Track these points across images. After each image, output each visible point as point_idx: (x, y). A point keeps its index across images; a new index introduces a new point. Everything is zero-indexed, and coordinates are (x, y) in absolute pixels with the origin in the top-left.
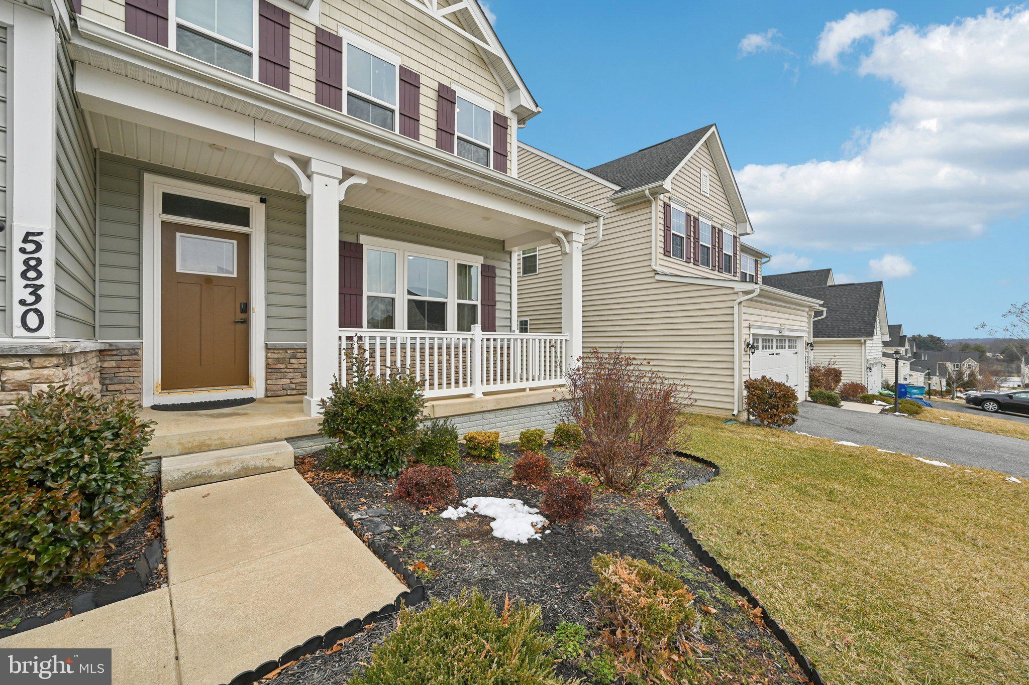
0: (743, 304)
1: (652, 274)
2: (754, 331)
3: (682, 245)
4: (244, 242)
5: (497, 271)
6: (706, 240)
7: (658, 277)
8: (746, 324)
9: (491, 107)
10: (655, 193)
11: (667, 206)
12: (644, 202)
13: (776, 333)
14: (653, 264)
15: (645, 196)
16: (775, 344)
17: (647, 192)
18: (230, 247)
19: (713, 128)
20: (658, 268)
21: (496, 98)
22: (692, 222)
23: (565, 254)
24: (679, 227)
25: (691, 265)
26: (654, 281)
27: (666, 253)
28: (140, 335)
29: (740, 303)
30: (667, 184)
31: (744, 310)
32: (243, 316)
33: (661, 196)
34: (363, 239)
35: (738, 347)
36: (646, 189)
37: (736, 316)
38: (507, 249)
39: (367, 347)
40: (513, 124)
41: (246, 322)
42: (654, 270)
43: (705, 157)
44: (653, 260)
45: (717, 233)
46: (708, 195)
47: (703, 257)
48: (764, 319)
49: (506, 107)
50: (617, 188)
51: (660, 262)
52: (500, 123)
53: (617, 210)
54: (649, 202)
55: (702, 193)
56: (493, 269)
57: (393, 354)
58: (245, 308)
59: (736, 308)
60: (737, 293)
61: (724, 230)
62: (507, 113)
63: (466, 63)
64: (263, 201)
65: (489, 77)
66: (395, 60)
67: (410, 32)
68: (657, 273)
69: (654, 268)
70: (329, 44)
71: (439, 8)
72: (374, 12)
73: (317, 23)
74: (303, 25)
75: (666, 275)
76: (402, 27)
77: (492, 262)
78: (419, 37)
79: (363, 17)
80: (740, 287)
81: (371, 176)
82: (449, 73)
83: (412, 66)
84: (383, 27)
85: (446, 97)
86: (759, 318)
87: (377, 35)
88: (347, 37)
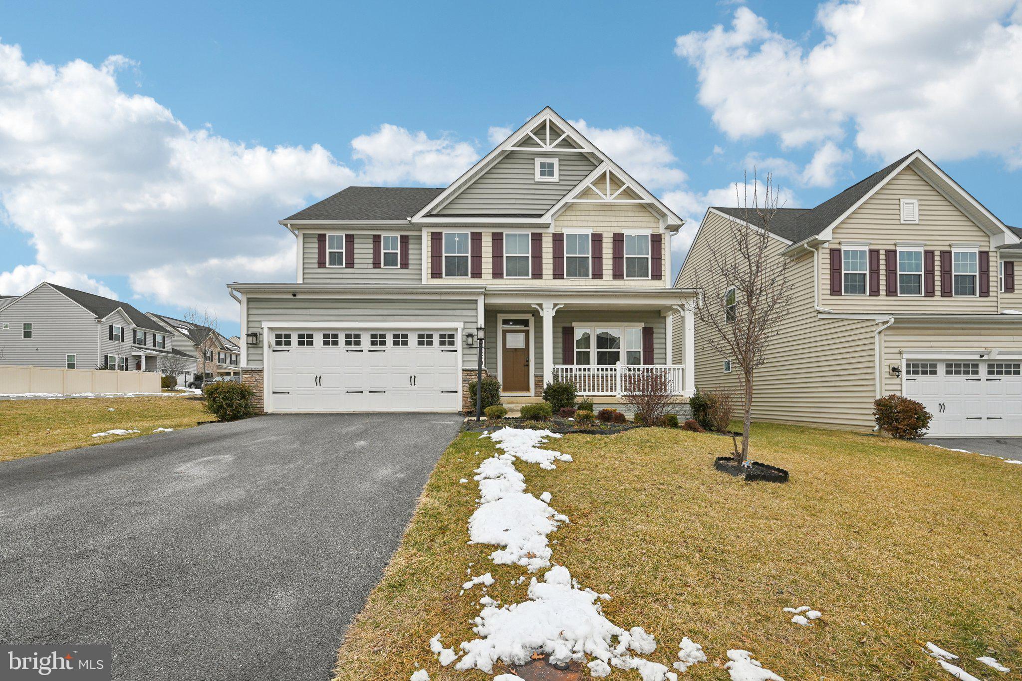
1: (815, 314)
3: (863, 282)
4: (527, 333)
5: (655, 330)
6: (912, 268)
7: (820, 316)
8: (896, 351)
9: (648, 232)
10: (815, 245)
11: (834, 252)
12: (807, 254)
14: (816, 305)
15: (806, 248)
16: (983, 369)
17: (808, 245)
18: (522, 336)
19: (917, 155)
20: (820, 309)
21: (653, 225)
22: (882, 256)
23: (683, 317)
24: (856, 266)
25: (881, 297)
26: (817, 320)
27: (835, 292)
28: (497, 372)
29: (880, 332)
30: (825, 235)
32: (527, 363)
33: (823, 245)
34: (574, 324)
35: (880, 371)
36: (805, 243)
37: (877, 346)
38: (662, 314)
39: (573, 376)
40: (666, 236)
41: (528, 366)
42: (817, 310)
43: (913, 185)
44: (816, 301)
45: (937, 257)
46: (917, 222)
47: (906, 285)
49: (660, 228)
50: (790, 243)
51: (823, 303)
52: (656, 239)
54: (812, 252)
55: (902, 222)
56: (652, 329)
57: (589, 380)
58: (528, 361)
59: (877, 337)
60: (877, 324)
61: (955, 250)
62: (662, 231)
63: (631, 214)
64: (533, 316)
65: (648, 214)
66: (589, 232)
67: (597, 213)
68: (819, 312)
69: (817, 308)
70: (558, 239)
71: (611, 195)
72: (578, 213)
73: (553, 232)
74: (548, 235)
75: (829, 313)
76: (593, 213)
77: (648, 325)
78: (602, 213)
79: (573, 218)
80: (879, 319)
81: (564, 304)
82: (620, 224)
83: (598, 230)
84: (583, 218)
85: (618, 239)
86: (928, 344)
87: (580, 224)
88: (566, 231)
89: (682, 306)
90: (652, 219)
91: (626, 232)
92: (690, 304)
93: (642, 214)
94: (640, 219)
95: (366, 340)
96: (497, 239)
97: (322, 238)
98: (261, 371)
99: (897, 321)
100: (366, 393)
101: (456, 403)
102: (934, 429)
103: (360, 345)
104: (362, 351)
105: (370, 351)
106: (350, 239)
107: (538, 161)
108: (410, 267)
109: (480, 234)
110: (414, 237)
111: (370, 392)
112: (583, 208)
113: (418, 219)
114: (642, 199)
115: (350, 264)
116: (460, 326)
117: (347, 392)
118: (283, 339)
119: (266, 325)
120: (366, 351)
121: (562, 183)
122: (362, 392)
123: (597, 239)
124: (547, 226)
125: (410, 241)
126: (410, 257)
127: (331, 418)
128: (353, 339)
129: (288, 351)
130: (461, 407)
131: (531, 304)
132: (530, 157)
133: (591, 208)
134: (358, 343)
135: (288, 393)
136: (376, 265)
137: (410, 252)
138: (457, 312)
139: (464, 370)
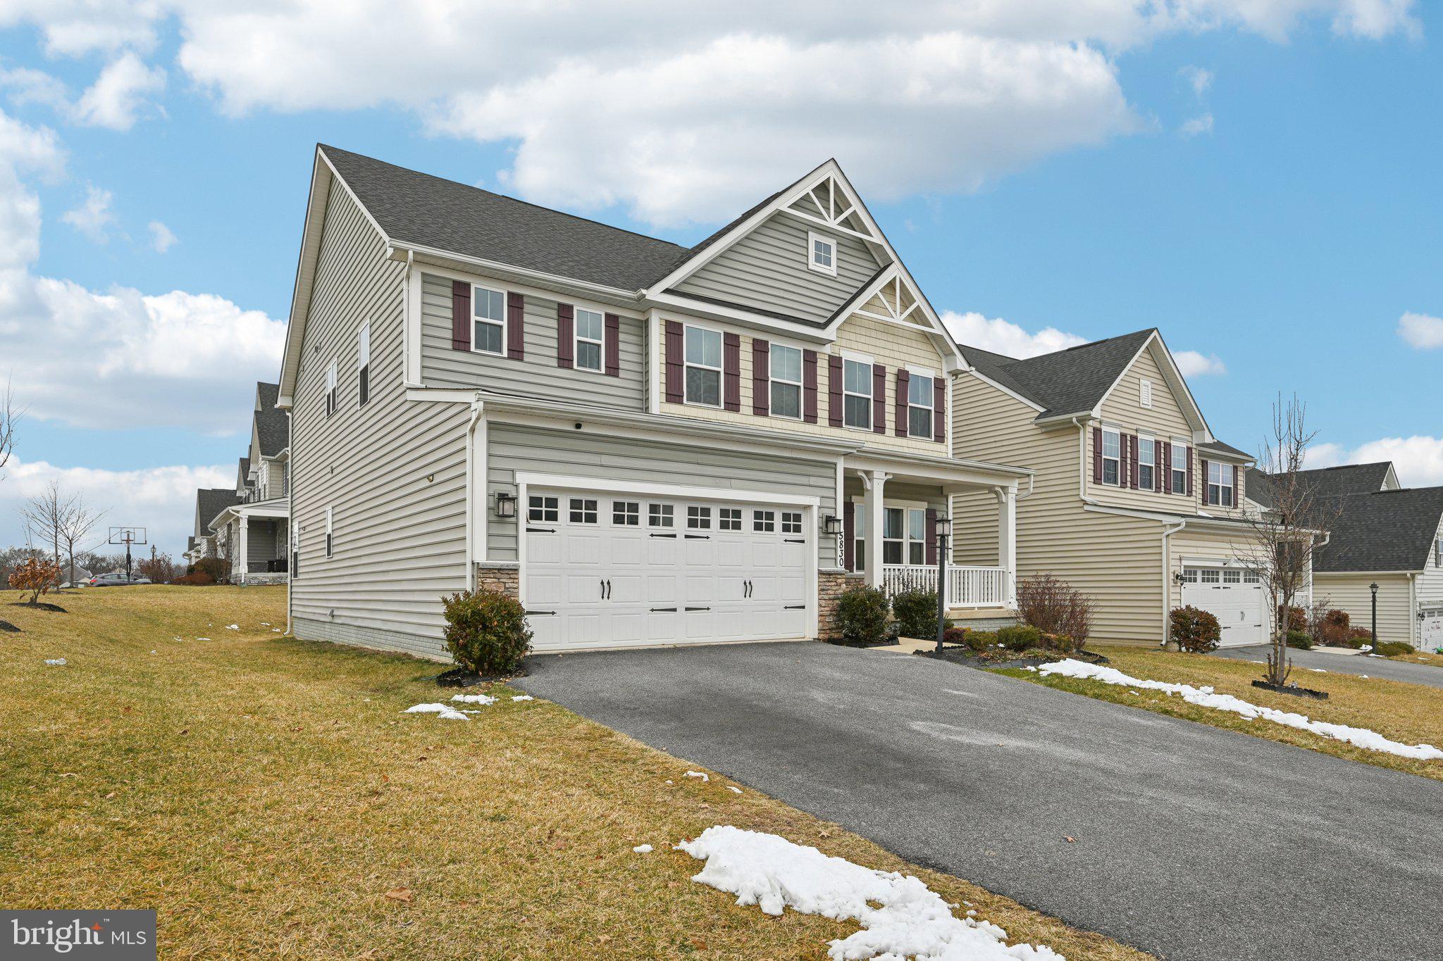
0: (1170, 537)
1: (1081, 504)
2: (1185, 563)
3: (1116, 470)
5: (938, 513)
6: (1146, 458)
7: (1086, 508)
8: (1177, 556)
9: (931, 374)
10: (1083, 421)
11: (1097, 432)
12: (1072, 429)
13: (1221, 565)
14: (1081, 493)
15: (1072, 422)
16: (1221, 577)
17: (1074, 420)
19: (1155, 333)
20: (1088, 499)
21: (936, 365)
22: (1129, 443)
23: (1000, 502)
24: (1111, 452)
25: (1128, 490)
26: (1083, 511)
27: (1097, 480)
29: (1168, 536)
30: (1096, 412)
31: (1172, 542)
33: (1091, 422)
34: (854, 499)
35: (1167, 579)
36: (1074, 416)
37: (1164, 548)
38: (945, 493)
40: (949, 384)
42: (1083, 500)
43: (1148, 365)
44: (1082, 489)
45: (1162, 449)
46: (1150, 407)
47: (1142, 478)
48: (1200, 550)
49: (945, 371)
50: (1042, 410)
51: (1088, 491)
52: (940, 385)
53: (1043, 433)
54: (1078, 429)
55: (1142, 406)
56: (934, 512)
59: (1164, 540)
60: (1165, 526)
61: (1173, 443)
62: (945, 376)
63: (914, 344)
65: (931, 349)
66: (870, 361)
67: (879, 335)
68: (1085, 503)
69: (1083, 497)
70: (835, 363)
71: (901, 313)
72: (858, 330)
73: (829, 353)
74: (822, 356)
75: (1095, 505)
76: (873, 334)
77: (933, 506)
78: (884, 336)
79: (853, 337)
80: (1167, 520)
81: (894, 474)
82: (902, 356)
83: (881, 361)
84: (863, 339)
85: (902, 377)
86: (1194, 550)
87: (860, 347)
88: (846, 355)
89: (1003, 488)
90: (935, 357)
91: (912, 370)
92: (1013, 487)
93: (924, 347)
94: (922, 353)
95: (680, 516)
96: (760, 349)
97: (461, 291)
98: (516, 570)
99: (1188, 525)
100: (681, 611)
101: (808, 626)
102: (1226, 640)
103: (671, 525)
104: (674, 536)
105: (687, 537)
106: (516, 302)
107: (813, 237)
108: (621, 374)
109: (737, 337)
110: (628, 321)
111: (687, 609)
112: (866, 324)
113: (654, 294)
114: (932, 327)
115: (517, 352)
116: (815, 502)
117: (652, 610)
118: (543, 508)
119: (523, 479)
120: (680, 537)
121: (840, 279)
122: (675, 610)
123: (880, 372)
124: (823, 342)
125: (622, 327)
126: (621, 356)
127: (599, 660)
128: (660, 513)
129: (553, 531)
130: (817, 632)
131: (856, 470)
132: (805, 228)
133: (872, 325)
134: (669, 522)
135: (553, 613)
136: (564, 361)
137: (621, 346)
138: (813, 481)
139: (821, 573)
